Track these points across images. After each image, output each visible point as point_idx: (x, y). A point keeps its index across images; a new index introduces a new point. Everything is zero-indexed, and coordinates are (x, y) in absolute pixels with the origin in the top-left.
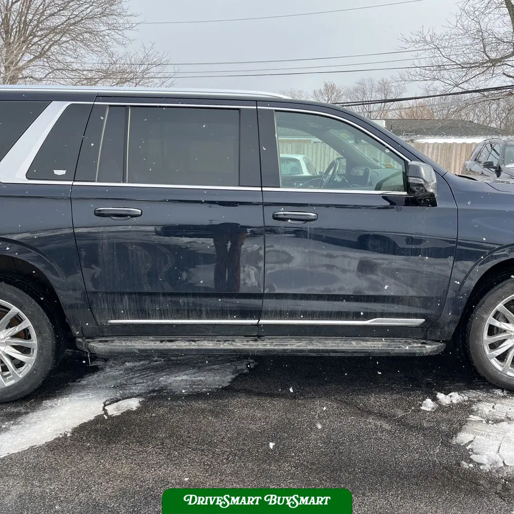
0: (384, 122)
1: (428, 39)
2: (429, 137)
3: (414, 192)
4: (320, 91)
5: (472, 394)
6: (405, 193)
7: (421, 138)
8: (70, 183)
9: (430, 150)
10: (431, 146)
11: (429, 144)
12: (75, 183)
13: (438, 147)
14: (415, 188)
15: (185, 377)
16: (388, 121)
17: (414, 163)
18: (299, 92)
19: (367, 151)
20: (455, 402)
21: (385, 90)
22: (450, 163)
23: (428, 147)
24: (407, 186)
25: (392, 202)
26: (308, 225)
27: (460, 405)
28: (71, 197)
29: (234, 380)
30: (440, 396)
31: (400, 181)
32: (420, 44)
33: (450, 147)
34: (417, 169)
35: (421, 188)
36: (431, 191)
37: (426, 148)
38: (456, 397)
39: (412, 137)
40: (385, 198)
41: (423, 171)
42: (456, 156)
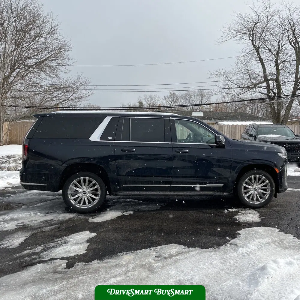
0: (202, 113)
1: (222, 73)
2: (226, 121)
3: (218, 144)
4: (168, 97)
5: (240, 209)
6: (216, 144)
7: (221, 122)
8: (114, 141)
9: (226, 128)
10: (226, 126)
11: (225, 125)
12: (115, 141)
13: (229, 127)
14: (219, 143)
15: (144, 207)
16: (204, 112)
17: (218, 135)
18: (154, 95)
19: (202, 131)
20: (234, 211)
21: (201, 95)
22: (236, 135)
23: (225, 127)
24: (216, 142)
25: (212, 147)
26: (187, 154)
27: (235, 212)
28: (114, 146)
29: (161, 207)
30: (230, 210)
31: (214, 141)
32: (218, 76)
33: (235, 127)
34: (219, 137)
35: (220, 143)
36: (224, 143)
37: (224, 128)
38: (234, 210)
39: (217, 121)
40: (210, 146)
41: (221, 138)
42: (238, 131)
